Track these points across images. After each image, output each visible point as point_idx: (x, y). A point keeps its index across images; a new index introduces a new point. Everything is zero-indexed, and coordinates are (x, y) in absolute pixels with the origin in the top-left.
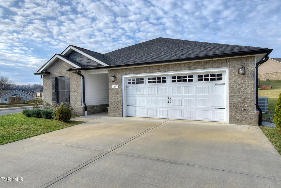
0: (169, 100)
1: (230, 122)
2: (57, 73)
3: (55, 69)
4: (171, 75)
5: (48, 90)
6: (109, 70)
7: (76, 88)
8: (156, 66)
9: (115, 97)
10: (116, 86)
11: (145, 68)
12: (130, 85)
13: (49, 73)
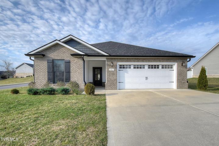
0: (147, 78)
1: (178, 88)
2: (54, 56)
3: (52, 53)
4: (148, 64)
5: (42, 71)
6: (107, 58)
7: (78, 70)
8: (141, 58)
9: (112, 77)
10: (113, 70)
11: (134, 59)
12: (121, 69)
13: (44, 55)
